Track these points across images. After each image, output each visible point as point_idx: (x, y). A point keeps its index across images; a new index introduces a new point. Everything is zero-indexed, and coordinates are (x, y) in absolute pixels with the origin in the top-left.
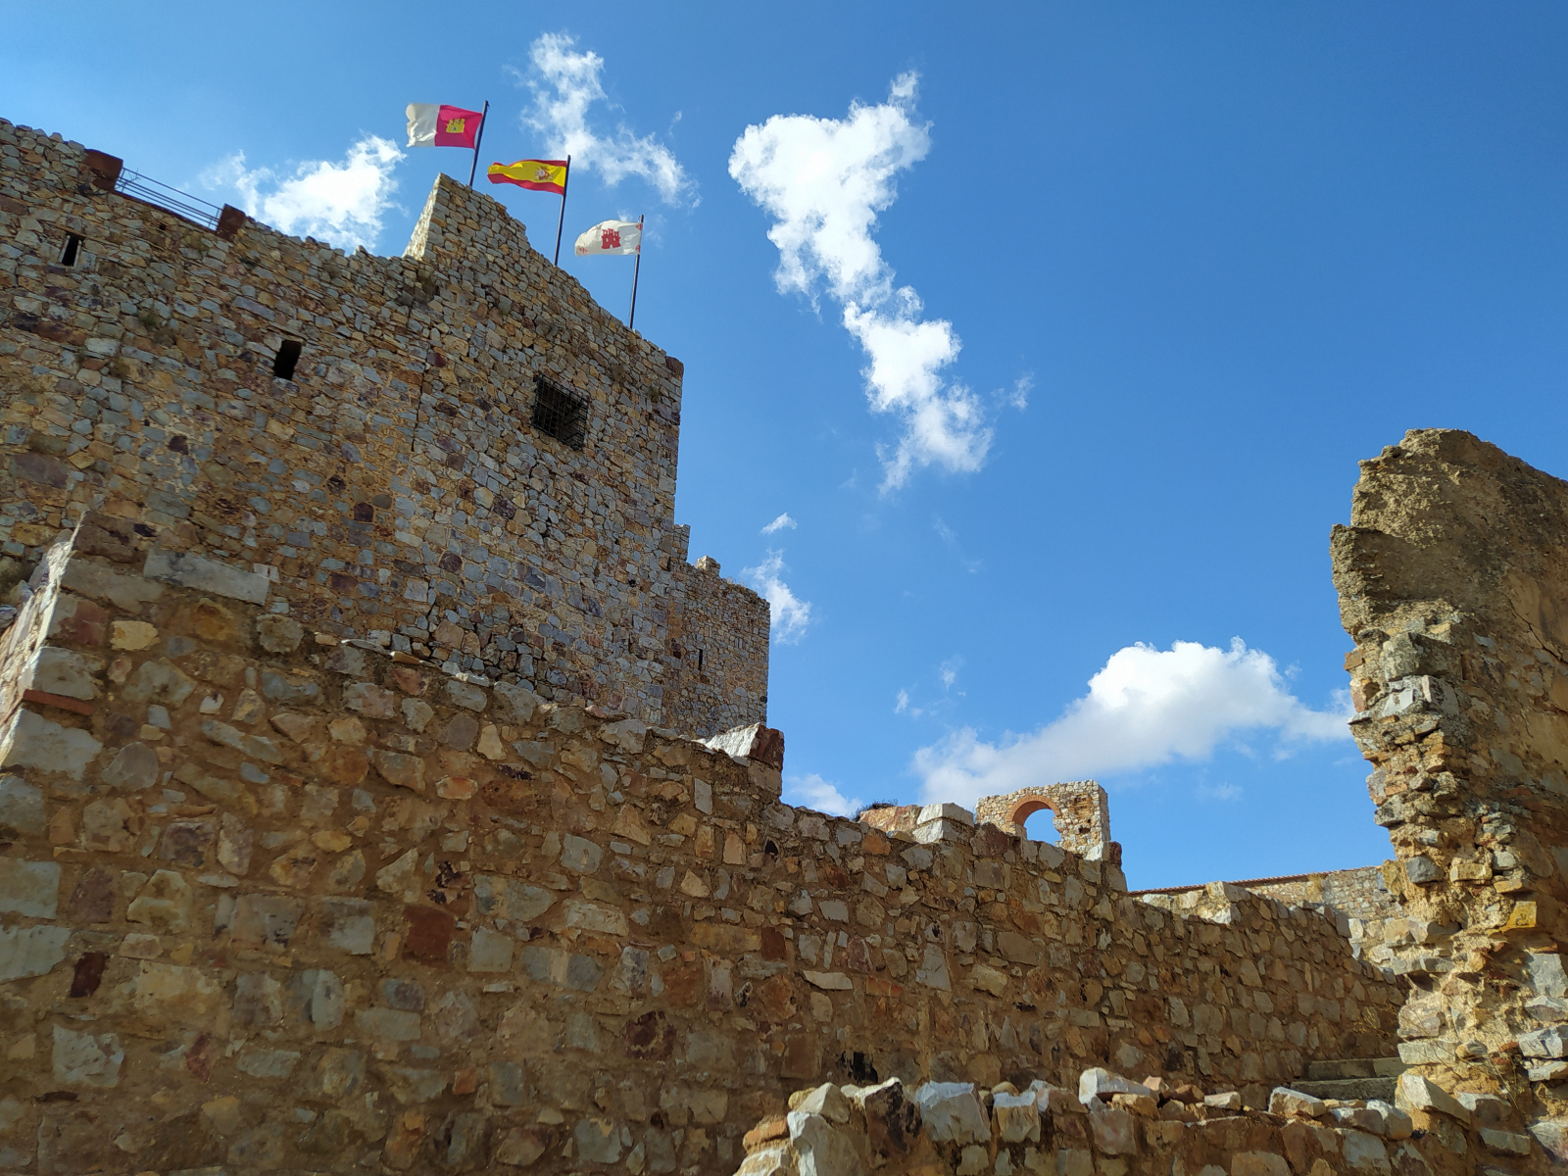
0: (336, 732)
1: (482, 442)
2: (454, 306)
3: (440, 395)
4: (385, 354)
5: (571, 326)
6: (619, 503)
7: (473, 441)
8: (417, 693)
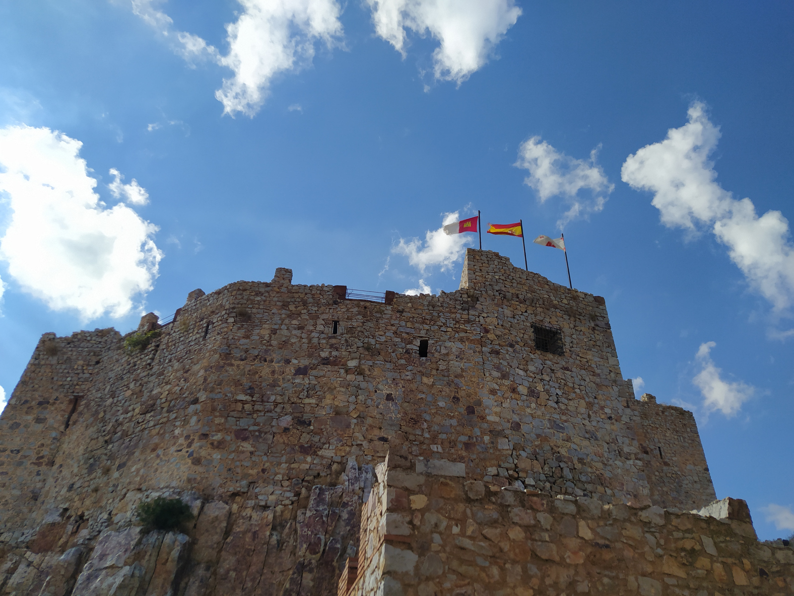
0: (512, 535)
1: (515, 363)
2: (486, 304)
3: (490, 346)
4: (462, 334)
5: (542, 296)
6: (591, 377)
7: (510, 364)
8: (542, 509)
